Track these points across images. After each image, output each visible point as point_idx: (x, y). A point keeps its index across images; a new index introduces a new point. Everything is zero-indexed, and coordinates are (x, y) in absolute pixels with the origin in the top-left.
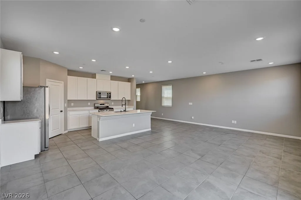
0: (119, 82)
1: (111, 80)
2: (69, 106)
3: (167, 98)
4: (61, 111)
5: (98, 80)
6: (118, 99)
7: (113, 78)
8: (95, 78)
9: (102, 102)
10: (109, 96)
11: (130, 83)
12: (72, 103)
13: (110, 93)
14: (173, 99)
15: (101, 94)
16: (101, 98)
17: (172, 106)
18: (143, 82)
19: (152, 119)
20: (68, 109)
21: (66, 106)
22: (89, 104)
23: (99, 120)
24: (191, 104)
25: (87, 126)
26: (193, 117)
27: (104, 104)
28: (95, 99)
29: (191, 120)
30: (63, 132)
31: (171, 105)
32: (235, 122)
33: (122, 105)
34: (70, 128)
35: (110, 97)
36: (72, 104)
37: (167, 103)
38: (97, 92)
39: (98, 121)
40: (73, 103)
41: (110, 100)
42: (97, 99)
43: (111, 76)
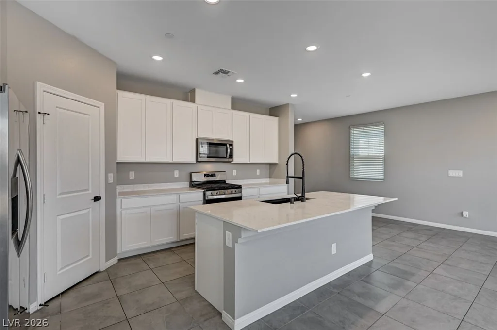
0: (253, 115)
1: (232, 109)
2: (122, 180)
4: (97, 199)
5: (199, 106)
6: (249, 162)
7: (238, 104)
8: (193, 101)
9: (209, 168)
10: (229, 151)
11: (276, 119)
12: (130, 173)
13: (231, 145)
17: (385, 179)
19: (374, 219)
20: (119, 189)
21: (111, 180)
22: (176, 174)
23: (235, 241)
24: (456, 173)
25: (171, 241)
27: (214, 175)
28: (194, 161)
30: (104, 265)
31: (381, 177)
33: (288, 177)
34: (124, 250)
35: (231, 156)
36: (132, 175)
38: (197, 140)
39: (229, 244)
40: (134, 173)
41: (230, 162)
42: (197, 161)
43: (232, 98)
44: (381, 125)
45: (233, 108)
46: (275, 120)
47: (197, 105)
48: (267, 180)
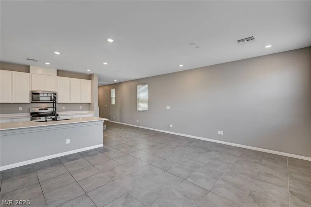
0: (72, 79)
3: (143, 100)
5: (33, 74)
6: (70, 103)
8: (29, 72)
14: (150, 102)
15: (40, 95)
16: (39, 100)
17: (148, 111)
18: (116, 81)
24: (168, 108)
26: (171, 126)
27: (47, 109)
28: (29, 102)
29: (169, 128)
31: (147, 109)
32: (222, 133)
35: (55, 99)
37: (143, 106)
38: (31, 91)
42: (31, 102)
43: (58, 71)
44: (146, 85)
45: (58, 75)
46: (89, 81)
47: (31, 74)
48: (88, 112)
